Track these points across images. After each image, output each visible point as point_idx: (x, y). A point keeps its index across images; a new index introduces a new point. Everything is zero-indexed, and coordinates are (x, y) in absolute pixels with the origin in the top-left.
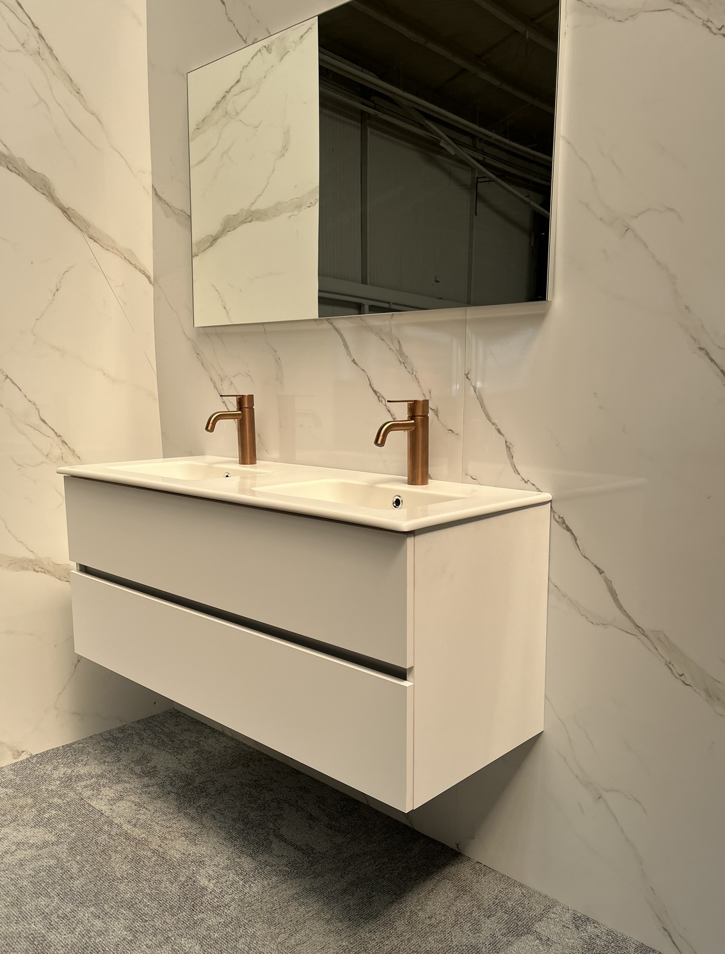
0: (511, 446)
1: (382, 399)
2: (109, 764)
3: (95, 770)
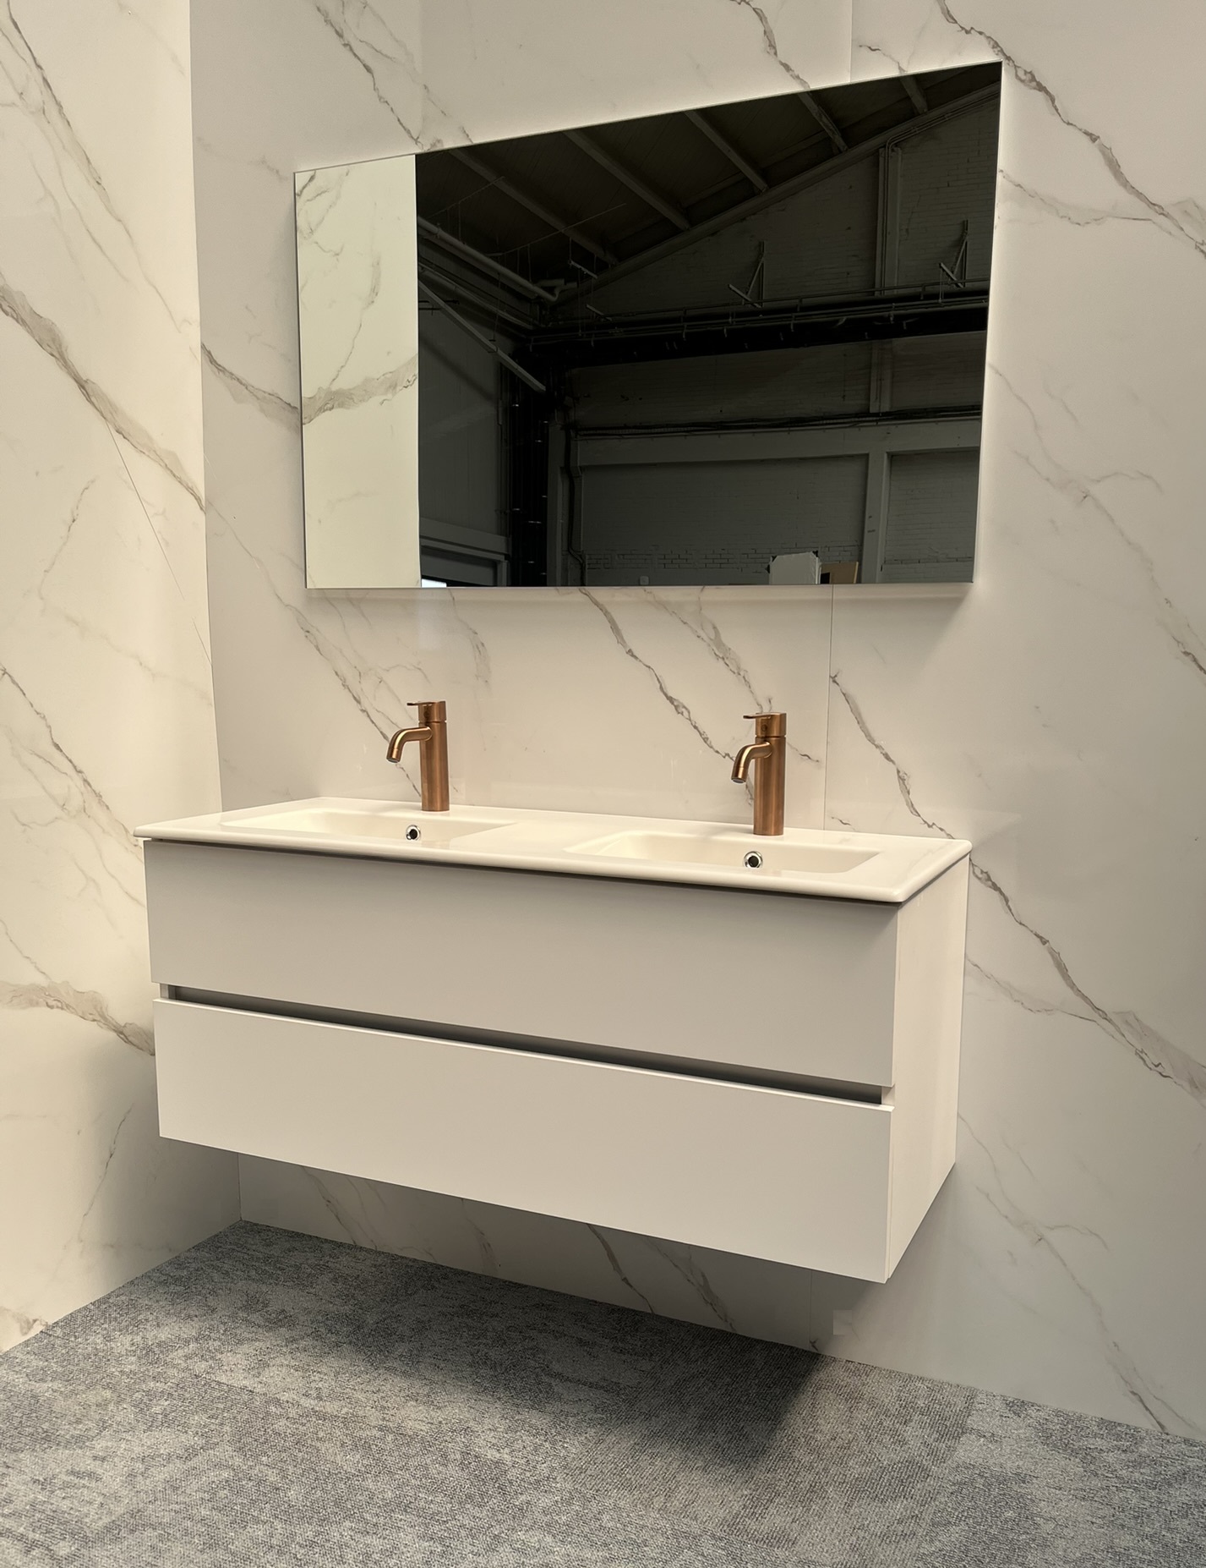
0: (906, 777)
1: (684, 710)
2: (200, 1319)
3: (182, 1331)
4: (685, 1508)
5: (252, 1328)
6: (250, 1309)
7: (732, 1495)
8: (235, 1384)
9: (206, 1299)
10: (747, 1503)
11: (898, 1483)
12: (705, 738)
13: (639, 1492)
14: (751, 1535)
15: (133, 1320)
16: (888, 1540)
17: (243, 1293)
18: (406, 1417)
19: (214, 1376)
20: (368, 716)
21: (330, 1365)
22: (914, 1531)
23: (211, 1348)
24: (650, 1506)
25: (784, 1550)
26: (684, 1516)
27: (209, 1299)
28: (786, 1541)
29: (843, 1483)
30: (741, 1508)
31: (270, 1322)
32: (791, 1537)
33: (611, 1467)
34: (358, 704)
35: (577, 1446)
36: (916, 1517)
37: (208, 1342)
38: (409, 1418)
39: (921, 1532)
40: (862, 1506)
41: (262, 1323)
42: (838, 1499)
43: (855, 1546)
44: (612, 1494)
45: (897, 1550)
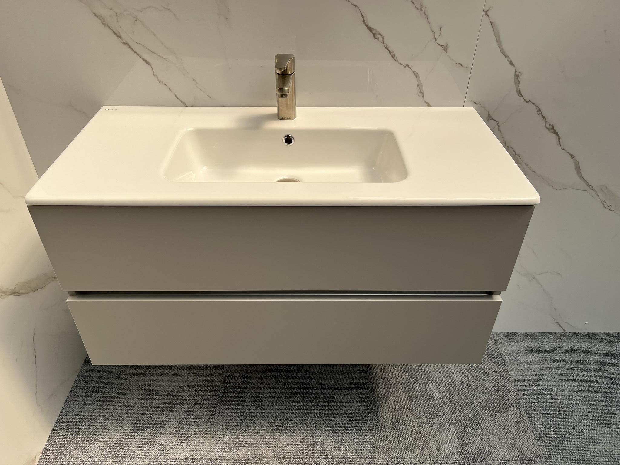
0: (519, 75)
2: (128, 416)
3: (123, 428)
4: (439, 452)
5: (161, 412)
6: (150, 398)
7: (450, 435)
8: (181, 458)
9: (121, 399)
10: (458, 437)
11: (502, 399)
12: (393, 55)
13: (414, 450)
14: (472, 456)
15: (88, 430)
16: (521, 435)
17: (138, 387)
18: (283, 445)
19: (165, 456)
20: (130, 47)
21: (220, 423)
22: (526, 425)
23: (149, 435)
24: (425, 457)
25: (490, 459)
26: (442, 457)
27: (122, 399)
28: (487, 453)
29: (483, 408)
30: (458, 441)
31: (167, 403)
32: (487, 450)
33: (392, 439)
34: (119, 38)
35: (370, 432)
36: (521, 417)
37: (144, 431)
38: (284, 445)
39: (528, 425)
40: (499, 419)
41: (164, 406)
42: (488, 419)
43: (512, 444)
44: (405, 457)
45: (528, 439)
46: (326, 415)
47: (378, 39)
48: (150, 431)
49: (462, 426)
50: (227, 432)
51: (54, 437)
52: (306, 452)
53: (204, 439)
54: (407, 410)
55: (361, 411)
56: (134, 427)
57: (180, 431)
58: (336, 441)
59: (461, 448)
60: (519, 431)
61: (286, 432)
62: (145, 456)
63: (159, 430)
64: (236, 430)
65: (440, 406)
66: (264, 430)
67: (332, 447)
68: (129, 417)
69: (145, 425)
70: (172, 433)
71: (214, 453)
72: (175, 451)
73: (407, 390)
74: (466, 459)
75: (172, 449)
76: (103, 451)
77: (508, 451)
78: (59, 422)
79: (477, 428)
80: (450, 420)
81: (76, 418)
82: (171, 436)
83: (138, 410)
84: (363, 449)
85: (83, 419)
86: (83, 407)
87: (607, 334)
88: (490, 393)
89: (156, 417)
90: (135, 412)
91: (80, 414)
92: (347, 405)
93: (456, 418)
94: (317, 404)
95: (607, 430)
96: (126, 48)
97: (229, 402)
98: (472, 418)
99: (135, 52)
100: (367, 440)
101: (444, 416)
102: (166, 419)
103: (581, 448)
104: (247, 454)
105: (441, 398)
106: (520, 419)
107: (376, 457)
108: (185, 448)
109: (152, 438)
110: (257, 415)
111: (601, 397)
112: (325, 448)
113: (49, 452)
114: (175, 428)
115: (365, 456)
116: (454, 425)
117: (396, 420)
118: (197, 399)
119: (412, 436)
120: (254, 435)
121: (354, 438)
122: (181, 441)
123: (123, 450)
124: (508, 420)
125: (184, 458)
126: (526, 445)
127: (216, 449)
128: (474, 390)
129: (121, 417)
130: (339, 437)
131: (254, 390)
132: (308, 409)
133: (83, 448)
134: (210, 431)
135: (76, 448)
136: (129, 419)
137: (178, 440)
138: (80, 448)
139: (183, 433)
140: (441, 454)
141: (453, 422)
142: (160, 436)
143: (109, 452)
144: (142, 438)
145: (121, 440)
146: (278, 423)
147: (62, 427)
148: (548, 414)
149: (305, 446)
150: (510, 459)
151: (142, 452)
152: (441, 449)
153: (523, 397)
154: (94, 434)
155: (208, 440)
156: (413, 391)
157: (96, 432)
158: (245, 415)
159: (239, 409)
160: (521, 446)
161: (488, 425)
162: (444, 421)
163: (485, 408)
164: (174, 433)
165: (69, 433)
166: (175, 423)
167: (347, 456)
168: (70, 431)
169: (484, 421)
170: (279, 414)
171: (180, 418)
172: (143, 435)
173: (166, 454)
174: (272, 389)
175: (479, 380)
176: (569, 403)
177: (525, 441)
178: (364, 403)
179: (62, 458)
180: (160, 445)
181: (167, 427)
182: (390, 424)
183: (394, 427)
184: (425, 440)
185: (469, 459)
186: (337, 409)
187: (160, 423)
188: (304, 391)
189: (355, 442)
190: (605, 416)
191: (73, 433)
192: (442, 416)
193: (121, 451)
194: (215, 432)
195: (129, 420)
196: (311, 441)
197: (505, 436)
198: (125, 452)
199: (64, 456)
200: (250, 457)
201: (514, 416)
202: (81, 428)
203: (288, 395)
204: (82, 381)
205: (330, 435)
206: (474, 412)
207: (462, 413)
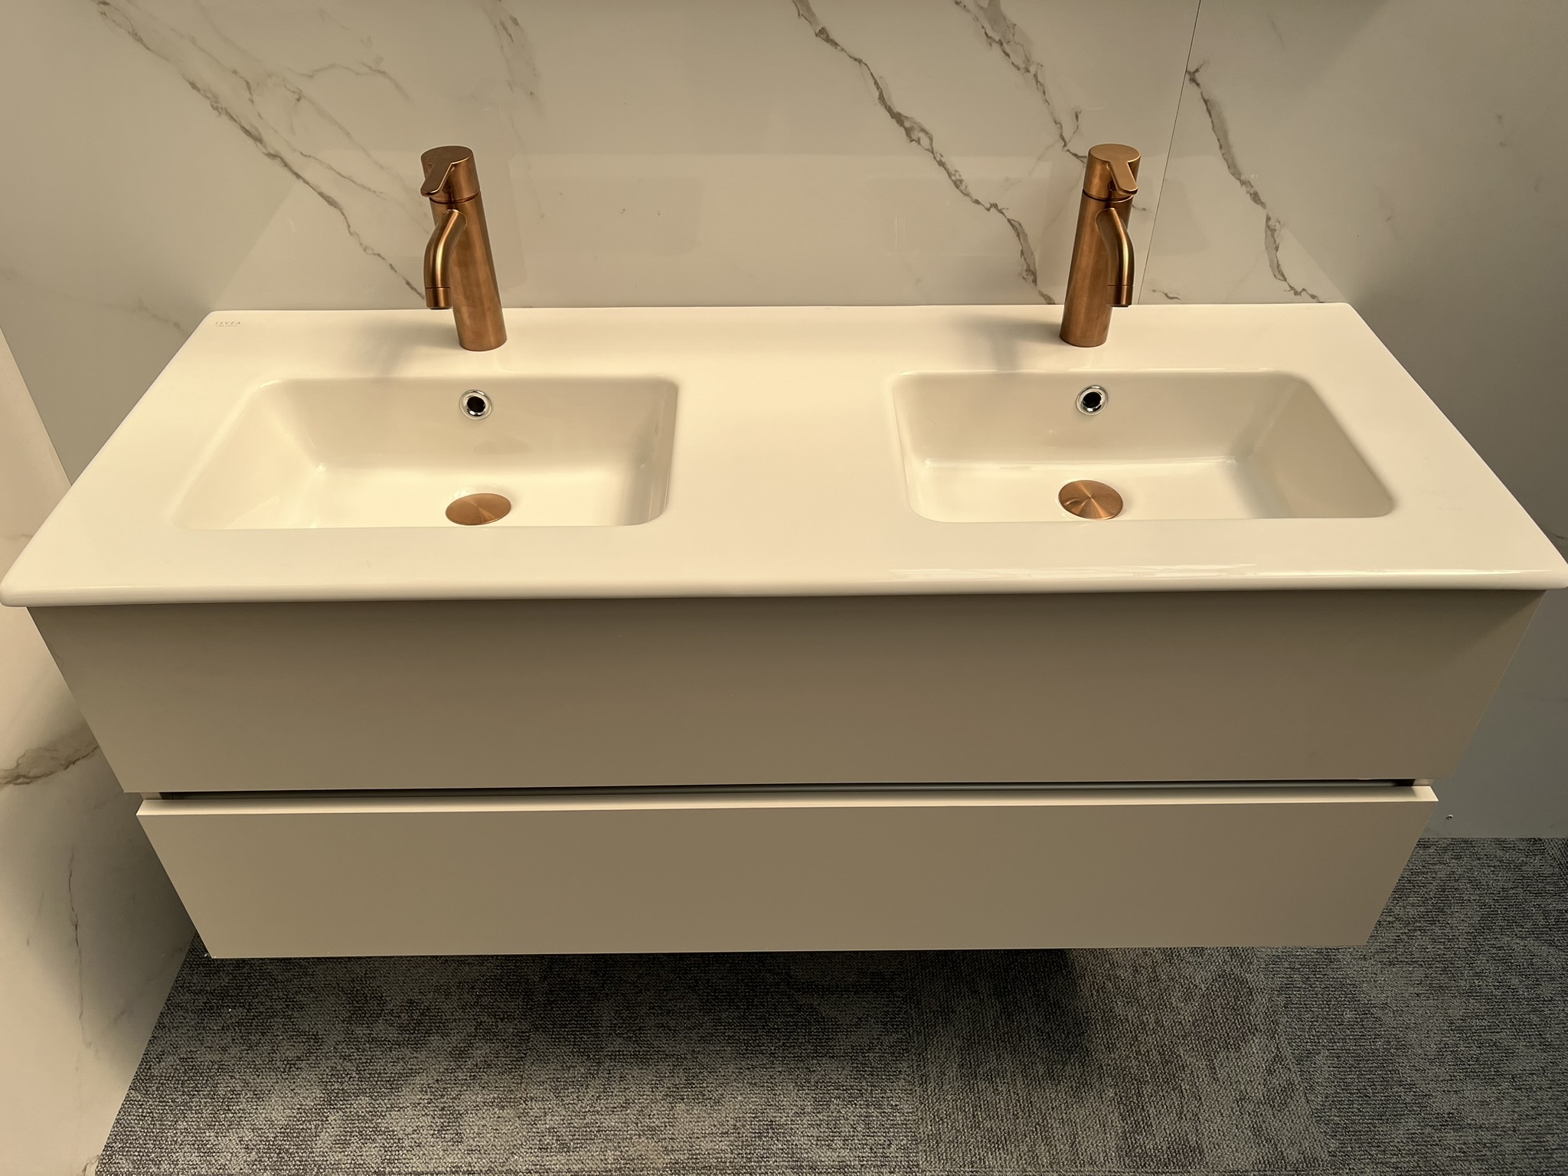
1: (921, 135)
2: (309, 1062)
3: (299, 1094)
4: (1073, 1149)
5: (391, 1051)
6: (365, 1016)
7: (1102, 1106)
8: (440, 1169)
9: (292, 1020)
10: (1122, 1111)
11: (1232, 1014)
12: (958, 180)
13: (1013, 1145)
14: (1155, 1159)
15: (214, 1099)
16: (1276, 1105)
17: (334, 988)
18: (691, 1136)
19: (402, 1164)
20: (286, 165)
21: (538, 1080)
22: (1289, 1080)
23: (363, 1112)
24: (1038, 1164)
25: (1198, 1167)
26: (1080, 1162)
27: (295, 1018)
28: (1191, 1151)
29: (1185, 1036)
30: (1121, 1122)
31: (408, 1030)
32: (1193, 1143)
33: (960, 1117)
34: (258, 143)
35: (905, 1099)
36: (1278, 1058)
37: (349, 1102)
38: (695, 1135)
39: (1295, 1079)
40: (1224, 1065)
41: (398, 1037)
42: (1197, 1063)
43: (1254, 1129)
44: (991, 1163)
45: (1293, 1117)
46: (799, 1058)
47: (918, 141)
48: (364, 1100)
49: (1133, 1084)
50: (555, 1102)
51: (129, 1118)
52: (748, 1152)
53: (498, 1122)
54: (998, 1043)
55: (885, 1047)
56: (324, 1092)
57: (439, 1100)
58: (821, 1124)
59: (1127, 1139)
60: (1271, 1094)
61: (699, 1102)
62: (352, 1166)
63: (387, 1098)
64: (577, 1097)
65: (1079, 1031)
66: (645, 1097)
67: (811, 1138)
68: (312, 1065)
69: (353, 1084)
70: (419, 1108)
71: (523, 1158)
72: (426, 1152)
73: (1000, 991)
74: (1138, 1167)
75: (418, 1148)
76: (251, 1153)
77: (1244, 1146)
78: (141, 1079)
79: (1169, 1087)
80: (1102, 1069)
81: (183, 1068)
82: (415, 1113)
83: (335, 1048)
84: (888, 1143)
85: (200, 1071)
86: (199, 1040)
87: (1500, 843)
88: (1204, 997)
89: (379, 1064)
90: (327, 1053)
91: (192, 1058)
92: (851, 1032)
93: (1118, 1062)
94: (778, 1029)
95: (1490, 1093)
96: (276, 166)
97: (560, 1025)
98: (1157, 1061)
99: (298, 176)
100: (899, 1119)
101: (1088, 1057)
102: (404, 1069)
103: (1423, 1138)
104: (603, 1158)
105: (1084, 1011)
106: (1277, 1063)
107: (918, 1164)
108: (450, 1144)
109: (370, 1118)
110: (628, 1058)
111: (1479, 1009)
112: (794, 1141)
113: (119, 1155)
114: (426, 1092)
115: (892, 1161)
116: (1113, 1079)
117: (971, 1068)
118: (482, 1017)
119: (1009, 1110)
120: (621, 1111)
121: (867, 1117)
122: (442, 1127)
123: (299, 1151)
124: (1245, 1067)
125: (448, 1169)
126: (1287, 1130)
127: (527, 1147)
128: (1165, 990)
129: (295, 1064)
130: (830, 1113)
131: (622, 994)
132: (755, 1041)
133: (202, 1145)
134: (512, 1100)
135: (185, 1145)
136: (314, 1069)
137: (433, 1124)
138: (194, 1145)
139: (446, 1105)
140: (1078, 1155)
141: (1111, 1072)
142: (390, 1115)
143: (264, 1155)
144: (345, 1118)
145: (294, 1123)
146: (680, 1079)
147: (148, 1090)
148: (1346, 1050)
149: (746, 1136)
150: (1247, 1168)
151: (346, 1153)
152: (1079, 1142)
153: (1286, 1008)
154: (227, 1108)
155: (507, 1124)
156: (1016, 993)
157: (232, 1104)
158: (598, 1059)
159: (584, 1042)
160: (1276, 1134)
161: (1196, 1081)
162: (1088, 1072)
163: (1190, 1035)
164: (424, 1106)
165: (167, 1106)
166: (427, 1081)
167: (849, 1163)
168: (168, 1102)
169: (1186, 1068)
170: (683, 1056)
171: (440, 1068)
172: (347, 1110)
173: (405, 1159)
174: (666, 990)
175: (1179, 964)
176: (1399, 1022)
177: (1287, 1121)
178: (893, 1025)
179: (151, 1171)
180: (389, 1137)
181: (405, 1090)
182: (955, 1078)
183: (966, 1086)
184: (1041, 1121)
185: (1146, 1168)
186: (825, 1042)
187: (388, 1081)
188: (745, 995)
189: (868, 1126)
190: (1485, 1056)
191: (176, 1107)
192: (1084, 1057)
193: (295, 1151)
194: (524, 1102)
195: (313, 1073)
196: (762, 1123)
197: (1238, 1109)
198: (304, 1154)
199: (156, 1164)
200: (609, 1166)
201: (1262, 1057)
202: (196, 1093)
203: (707, 1005)
204: (197, 973)
205: (809, 1109)
206: (1162, 1046)
207: (1132, 1050)
